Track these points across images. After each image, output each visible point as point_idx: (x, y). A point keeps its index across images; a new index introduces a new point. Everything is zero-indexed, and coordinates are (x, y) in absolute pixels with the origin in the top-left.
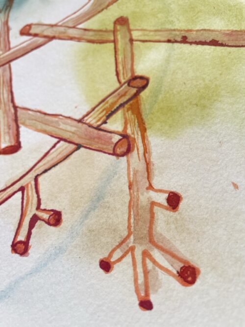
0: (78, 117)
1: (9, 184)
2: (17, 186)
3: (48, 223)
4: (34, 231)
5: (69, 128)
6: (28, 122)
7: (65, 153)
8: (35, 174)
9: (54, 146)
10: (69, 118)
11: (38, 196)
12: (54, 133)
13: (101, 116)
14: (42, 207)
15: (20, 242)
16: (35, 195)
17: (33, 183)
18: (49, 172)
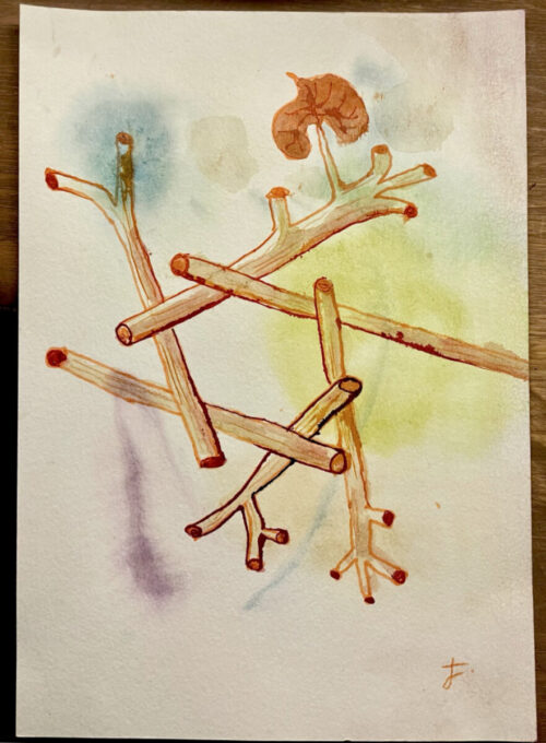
0: (287, 424)
1: (224, 504)
2: (234, 506)
3: (277, 541)
4: (264, 549)
5: (276, 437)
6: (225, 426)
7: (279, 468)
8: (251, 493)
9: (264, 460)
10: (275, 424)
11: (260, 516)
12: (260, 443)
13: (311, 424)
14: (267, 526)
15: (254, 560)
16: (257, 515)
17: (251, 502)
18: (266, 490)
